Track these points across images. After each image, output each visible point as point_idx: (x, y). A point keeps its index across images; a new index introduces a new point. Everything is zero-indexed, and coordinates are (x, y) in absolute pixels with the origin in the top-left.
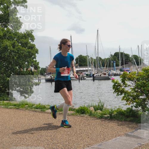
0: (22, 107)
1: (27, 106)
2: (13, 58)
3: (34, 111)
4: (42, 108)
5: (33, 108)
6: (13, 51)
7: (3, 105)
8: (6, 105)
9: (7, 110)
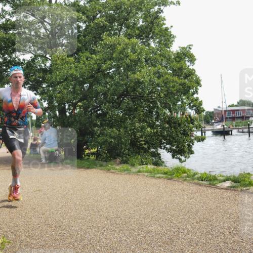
0: (178, 176)
1: (185, 175)
2: (159, 95)
3: (197, 184)
4: (210, 180)
5: (196, 178)
6: (158, 85)
7: (147, 172)
8: (151, 172)
9: (154, 181)
